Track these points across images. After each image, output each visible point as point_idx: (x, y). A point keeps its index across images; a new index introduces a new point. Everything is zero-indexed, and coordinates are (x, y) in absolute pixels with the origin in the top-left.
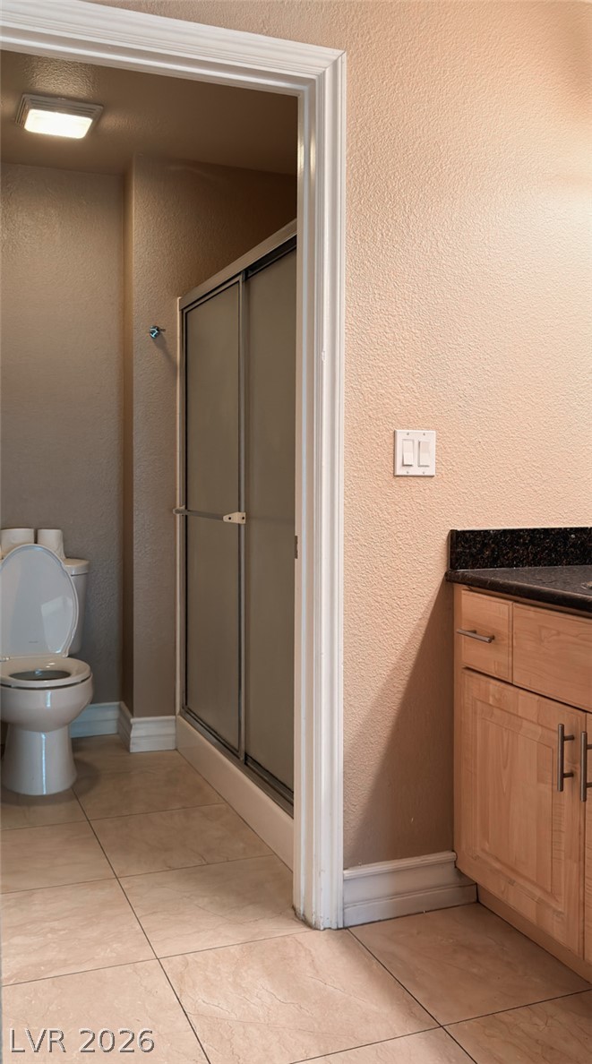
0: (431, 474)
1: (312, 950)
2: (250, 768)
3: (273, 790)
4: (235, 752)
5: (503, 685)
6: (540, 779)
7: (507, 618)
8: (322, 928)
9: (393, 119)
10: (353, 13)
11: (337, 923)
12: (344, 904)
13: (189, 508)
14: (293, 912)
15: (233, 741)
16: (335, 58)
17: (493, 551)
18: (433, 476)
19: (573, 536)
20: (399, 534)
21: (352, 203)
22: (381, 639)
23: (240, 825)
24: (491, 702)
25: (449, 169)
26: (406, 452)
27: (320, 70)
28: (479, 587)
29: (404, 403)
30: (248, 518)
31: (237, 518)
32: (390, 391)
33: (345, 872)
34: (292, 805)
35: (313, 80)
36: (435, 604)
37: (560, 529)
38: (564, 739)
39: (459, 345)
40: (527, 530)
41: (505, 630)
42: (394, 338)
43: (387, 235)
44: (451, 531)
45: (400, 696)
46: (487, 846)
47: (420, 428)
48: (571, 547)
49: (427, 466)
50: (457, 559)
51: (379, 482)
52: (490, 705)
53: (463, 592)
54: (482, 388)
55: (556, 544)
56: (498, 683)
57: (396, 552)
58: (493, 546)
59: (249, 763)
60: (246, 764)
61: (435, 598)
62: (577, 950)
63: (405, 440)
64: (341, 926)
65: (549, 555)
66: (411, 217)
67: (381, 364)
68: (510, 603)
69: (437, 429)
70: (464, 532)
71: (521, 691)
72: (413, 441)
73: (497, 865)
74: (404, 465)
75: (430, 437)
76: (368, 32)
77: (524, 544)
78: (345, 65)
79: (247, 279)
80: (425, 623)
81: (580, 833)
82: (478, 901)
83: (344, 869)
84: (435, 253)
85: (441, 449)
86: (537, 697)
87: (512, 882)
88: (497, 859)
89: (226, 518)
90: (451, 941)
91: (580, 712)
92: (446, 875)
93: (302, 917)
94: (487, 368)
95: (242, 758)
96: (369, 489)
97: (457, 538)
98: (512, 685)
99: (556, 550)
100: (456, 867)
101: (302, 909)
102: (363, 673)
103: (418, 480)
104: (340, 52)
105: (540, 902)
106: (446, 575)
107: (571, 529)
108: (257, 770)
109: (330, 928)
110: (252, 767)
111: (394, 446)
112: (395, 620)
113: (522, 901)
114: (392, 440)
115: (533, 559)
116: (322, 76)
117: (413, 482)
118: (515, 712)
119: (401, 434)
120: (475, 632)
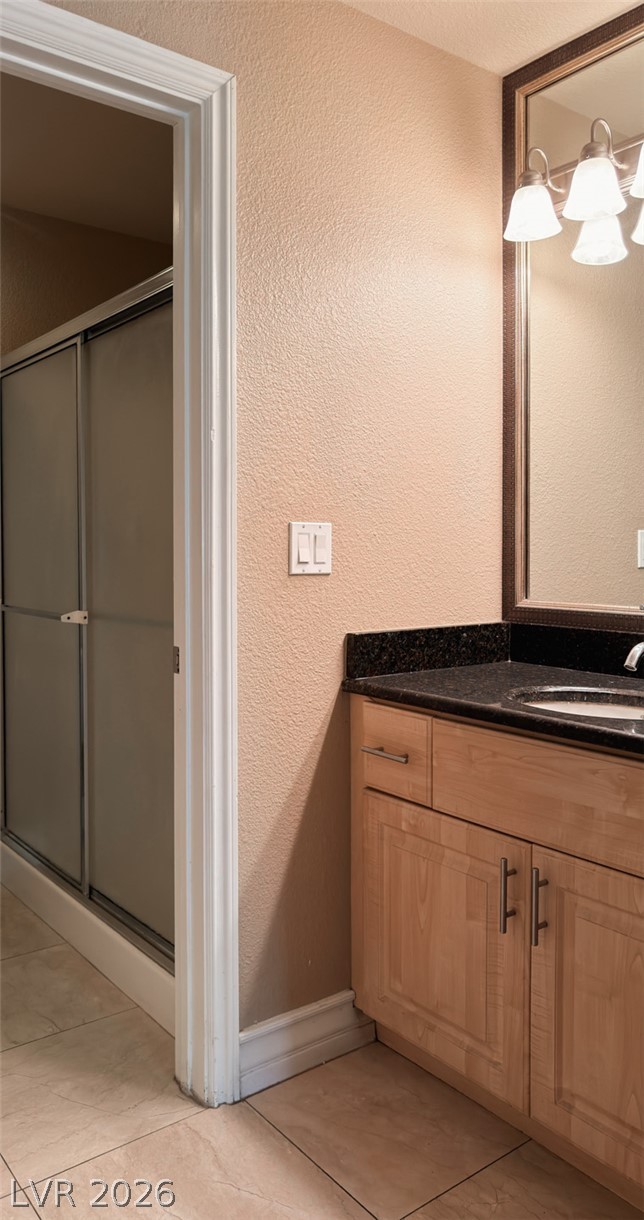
0: (328, 572)
1: (212, 1139)
2: (97, 903)
3: (129, 930)
4: (77, 885)
5: (419, 809)
6: (470, 916)
7: (425, 735)
8: (216, 1106)
9: (285, 164)
10: (242, 31)
11: (233, 1095)
12: (241, 1072)
13: (7, 603)
14: (177, 1087)
15: (73, 871)
16: (224, 82)
17: (391, 655)
18: (328, 574)
19: (465, 635)
20: (295, 642)
21: (242, 257)
22: (276, 763)
23: (89, 971)
24: (404, 828)
25: (343, 228)
26: (302, 548)
27: (206, 94)
28: (386, 699)
29: (298, 491)
30: (91, 617)
31: (77, 617)
32: (285, 477)
33: (242, 1035)
34: (173, 960)
35: (198, 105)
36: (332, 717)
37: (453, 628)
38: (507, 874)
39: (353, 427)
40: (422, 631)
41: (422, 748)
42: (288, 416)
43: (280, 297)
44: (348, 634)
45: (296, 825)
46: (399, 987)
47: (316, 519)
48: (463, 646)
49: (323, 563)
50: (355, 667)
51: (273, 583)
52: (404, 832)
53: (365, 704)
54: (376, 476)
55: (449, 645)
56: (413, 807)
57: (291, 661)
58: (390, 649)
59: (94, 897)
60: (90, 898)
61: (331, 711)
62: (521, 1107)
63: (300, 534)
64: (237, 1099)
65: (443, 656)
66: (305, 279)
67: (274, 446)
68: (429, 718)
69: (332, 521)
70: (362, 636)
71: (444, 817)
72: (309, 534)
73: (412, 1008)
74: (299, 563)
75: (326, 530)
76: (258, 57)
77: (421, 646)
78: (235, 91)
79: (86, 341)
80: (321, 740)
81: (524, 978)
82: (377, 1040)
83: (241, 1031)
84: (329, 322)
85: (337, 543)
86: (466, 824)
87: (432, 1028)
88: (412, 1001)
89: (64, 618)
90: (363, 1099)
91: (523, 844)
92: (346, 1018)
93: (190, 1093)
94: (382, 453)
95: (86, 892)
96: (262, 591)
97: (356, 642)
98: (431, 809)
99: (450, 651)
100: (354, 1006)
101: (189, 1083)
102: (258, 803)
103: (314, 579)
104: (229, 75)
105: (469, 1051)
106: (343, 684)
107: (463, 627)
108: (105, 906)
109: (225, 1103)
110: (99, 902)
111: (289, 541)
112: (290, 739)
113: (447, 1049)
114: (286, 535)
115: (428, 662)
116: (208, 102)
117: (308, 581)
118: (437, 841)
119: (296, 526)
120: (381, 749)
